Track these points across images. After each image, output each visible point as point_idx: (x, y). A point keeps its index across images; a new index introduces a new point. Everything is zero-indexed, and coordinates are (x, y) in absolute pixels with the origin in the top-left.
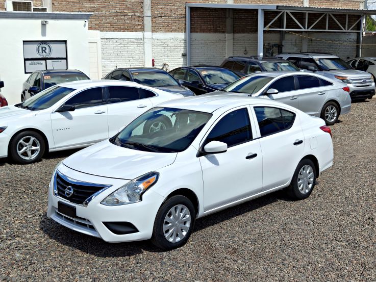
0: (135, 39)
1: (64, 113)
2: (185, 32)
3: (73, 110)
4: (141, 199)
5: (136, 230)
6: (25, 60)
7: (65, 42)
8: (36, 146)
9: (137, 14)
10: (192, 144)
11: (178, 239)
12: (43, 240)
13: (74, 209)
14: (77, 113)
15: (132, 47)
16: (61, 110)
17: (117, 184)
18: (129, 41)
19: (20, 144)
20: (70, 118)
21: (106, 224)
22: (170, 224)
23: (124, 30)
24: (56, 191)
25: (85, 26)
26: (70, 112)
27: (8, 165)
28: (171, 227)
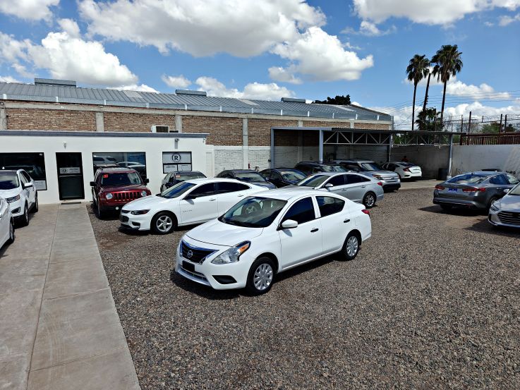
0: (237, 150)
1: (188, 200)
2: (271, 145)
3: (195, 198)
4: (238, 260)
5: (235, 281)
6: (164, 164)
7: (190, 153)
8: (169, 222)
9: (239, 134)
10: (274, 222)
11: (264, 288)
12: (172, 287)
13: (193, 266)
14: (197, 200)
15: (235, 155)
16: (187, 198)
17: (222, 249)
18: (233, 152)
19: (159, 221)
20: (193, 203)
21: (215, 277)
22: (258, 277)
23: (230, 145)
24: (181, 254)
25: (204, 142)
26: (193, 200)
27: (150, 235)
28: (259, 279)
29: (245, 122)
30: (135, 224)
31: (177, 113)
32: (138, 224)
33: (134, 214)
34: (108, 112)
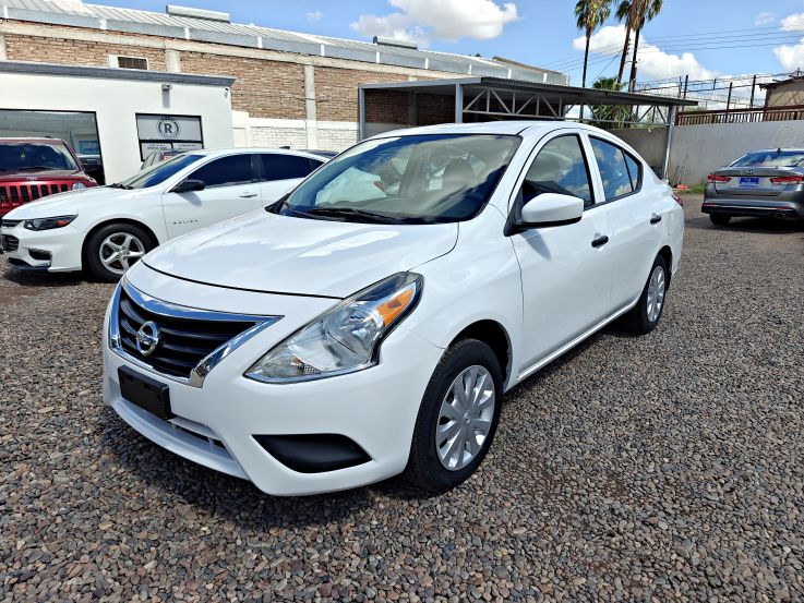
0: (296, 129)
1: (187, 194)
2: (359, 121)
3: (200, 188)
4: (375, 358)
5: (362, 457)
7: (199, 117)
8: (137, 250)
9: (297, 96)
10: (491, 201)
11: (468, 457)
12: (94, 467)
14: (208, 194)
16: (182, 189)
18: (288, 131)
19: (106, 246)
20: (198, 202)
21: (265, 441)
22: (451, 424)
23: (281, 116)
24: (116, 337)
25: (226, 95)
26: (197, 193)
27: (85, 284)
28: (454, 429)
29: (310, 72)
30: (36, 254)
31: (169, 44)
32: (45, 256)
33: (34, 228)
34: (13, 35)
